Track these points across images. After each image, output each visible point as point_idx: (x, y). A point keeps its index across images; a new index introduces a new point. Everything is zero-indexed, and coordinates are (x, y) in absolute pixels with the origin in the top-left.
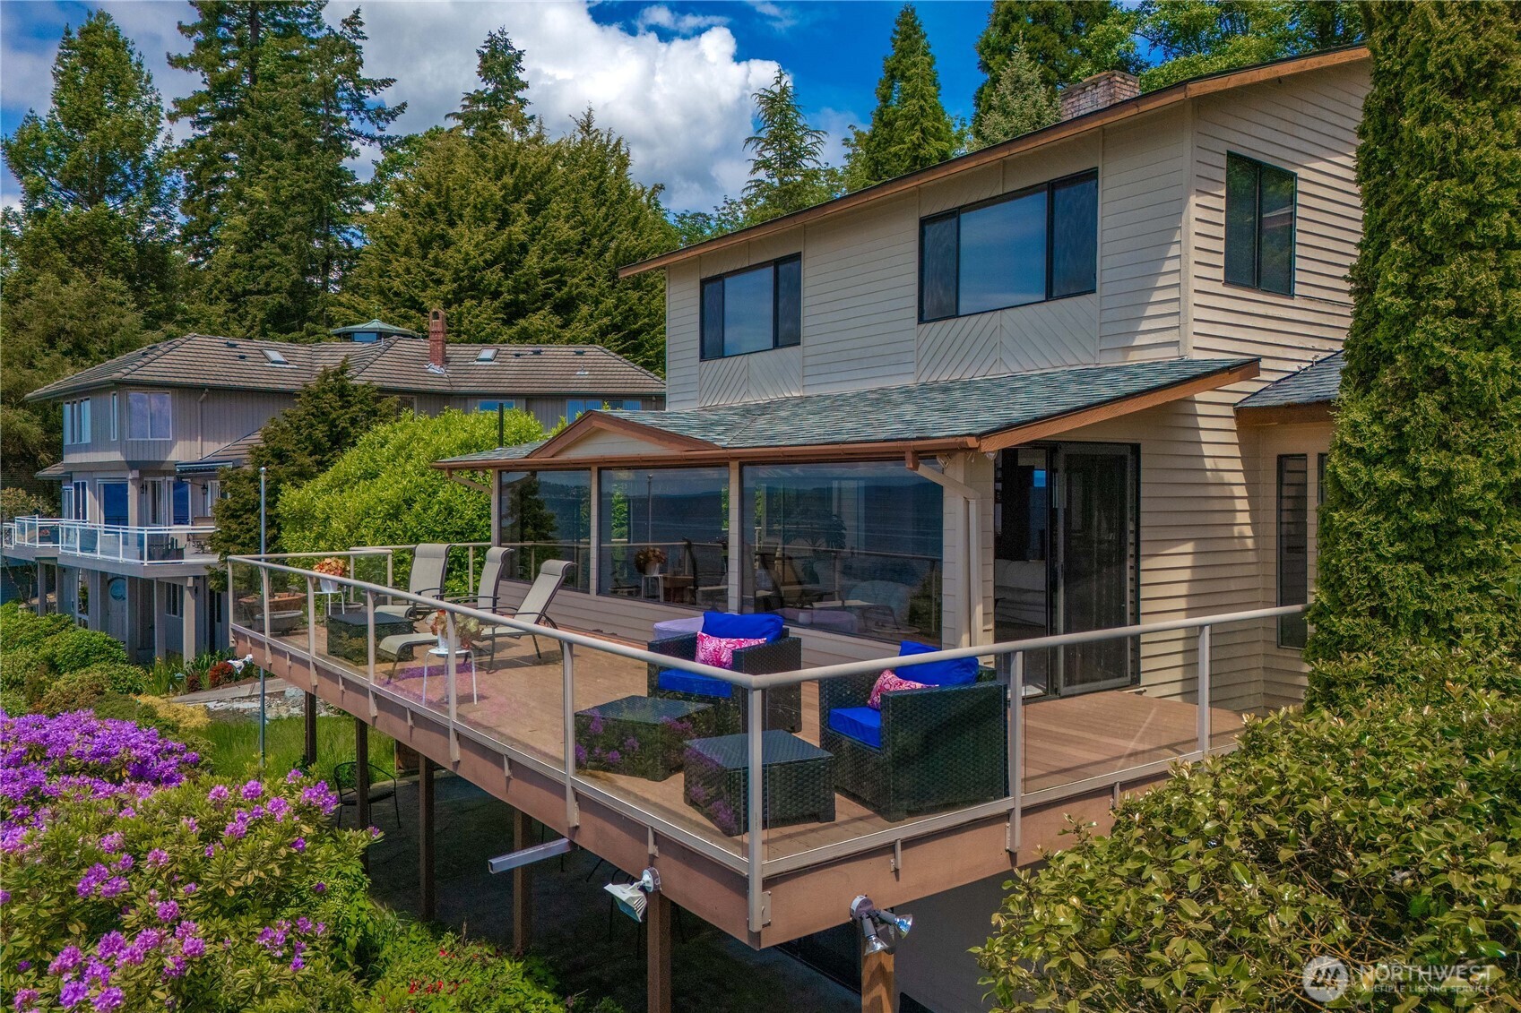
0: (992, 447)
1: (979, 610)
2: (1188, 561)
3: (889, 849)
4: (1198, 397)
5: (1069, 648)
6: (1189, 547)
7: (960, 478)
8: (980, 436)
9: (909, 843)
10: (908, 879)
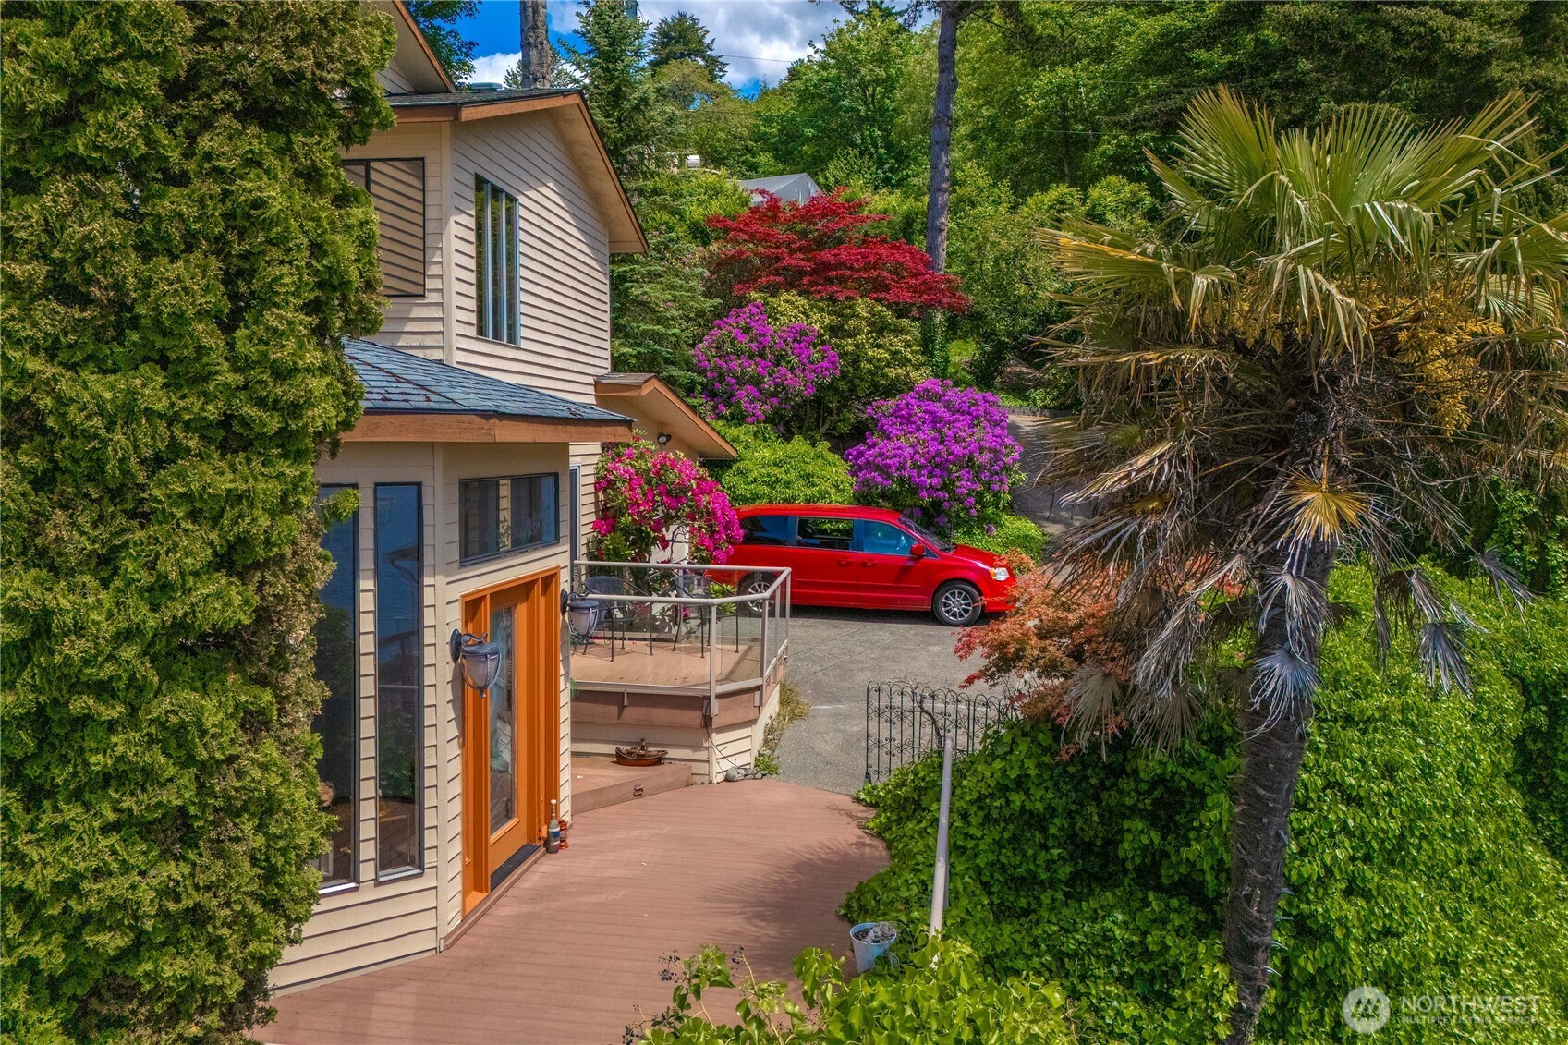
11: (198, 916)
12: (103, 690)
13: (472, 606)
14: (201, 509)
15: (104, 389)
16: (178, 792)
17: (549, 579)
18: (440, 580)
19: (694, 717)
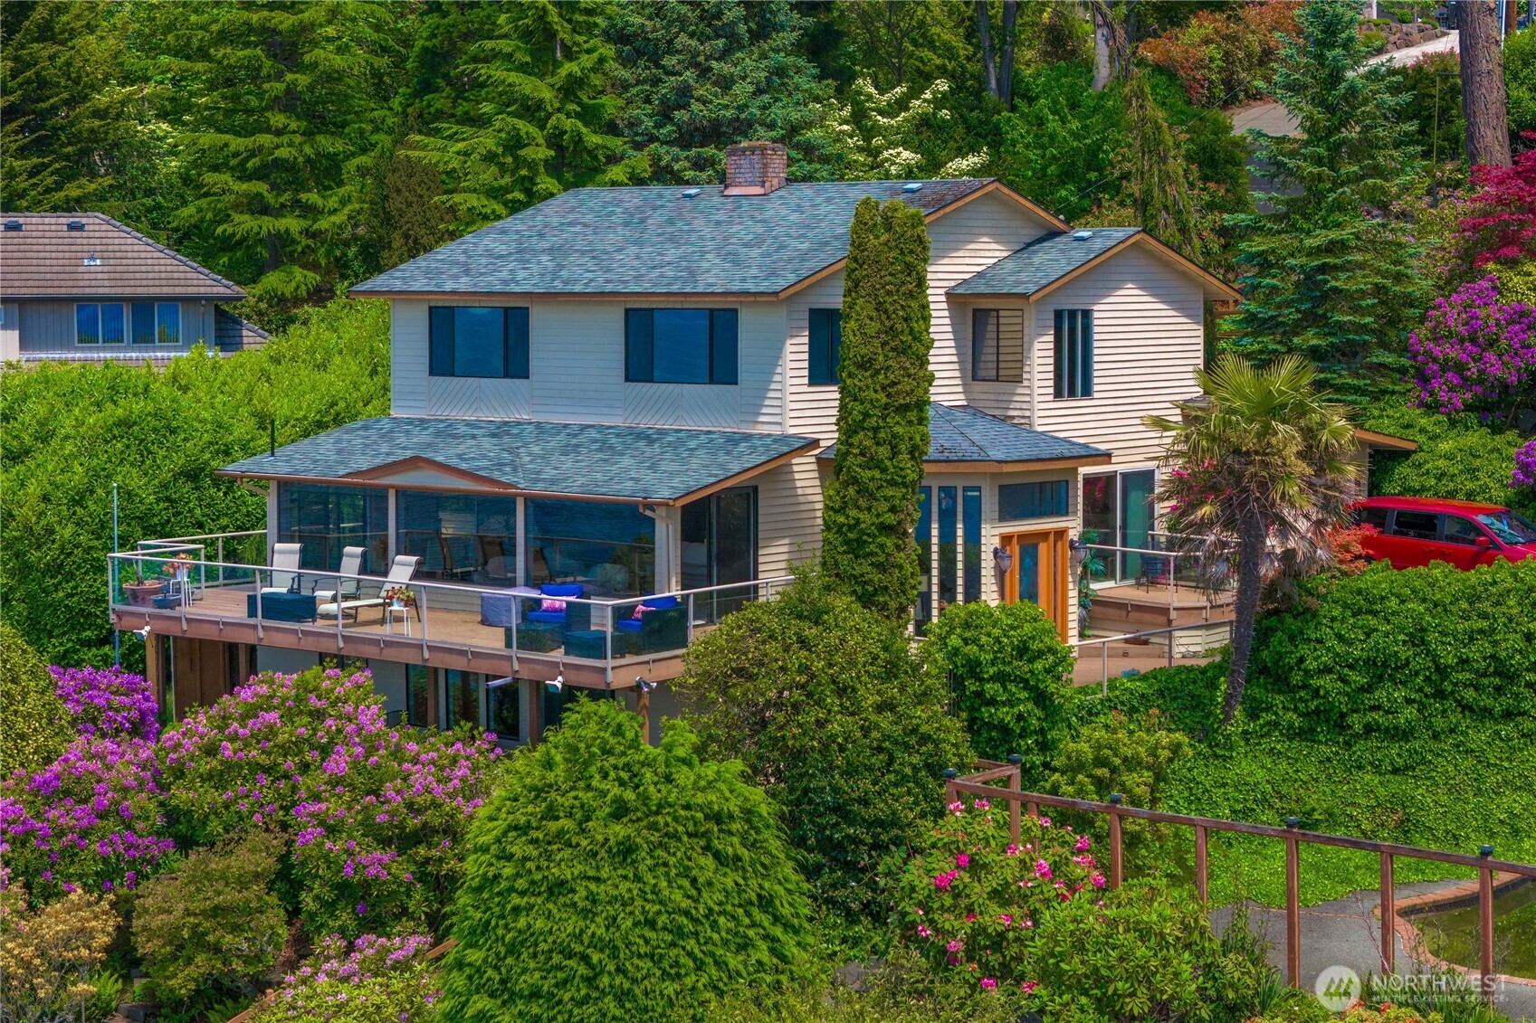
0: (679, 504)
1: (673, 581)
2: (785, 549)
3: (648, 662)
4: (794, 461)
5: (718, 591)
6: (786, 541)
7: (664, 514)
8: (675, 500)
9: (654, 661)
10: (654, 673)
11: (886, 588)
12: (868, 535)
13: (1006, 539)
14: (886, 499)
15: (869, 473)
16: (882, 558)
17: (1061, 534)
18: (988, 526)
19: (1163, 619)
